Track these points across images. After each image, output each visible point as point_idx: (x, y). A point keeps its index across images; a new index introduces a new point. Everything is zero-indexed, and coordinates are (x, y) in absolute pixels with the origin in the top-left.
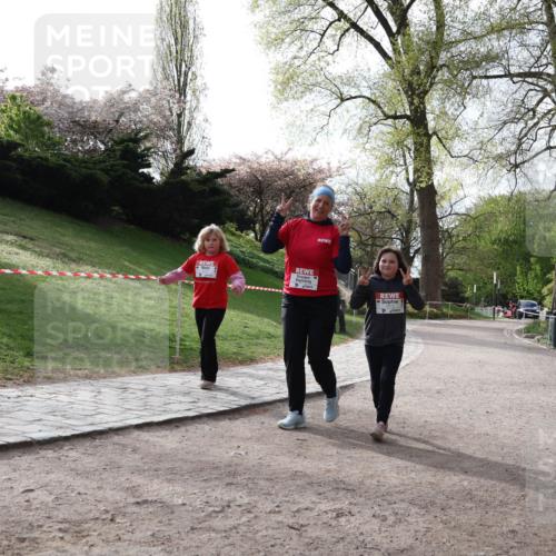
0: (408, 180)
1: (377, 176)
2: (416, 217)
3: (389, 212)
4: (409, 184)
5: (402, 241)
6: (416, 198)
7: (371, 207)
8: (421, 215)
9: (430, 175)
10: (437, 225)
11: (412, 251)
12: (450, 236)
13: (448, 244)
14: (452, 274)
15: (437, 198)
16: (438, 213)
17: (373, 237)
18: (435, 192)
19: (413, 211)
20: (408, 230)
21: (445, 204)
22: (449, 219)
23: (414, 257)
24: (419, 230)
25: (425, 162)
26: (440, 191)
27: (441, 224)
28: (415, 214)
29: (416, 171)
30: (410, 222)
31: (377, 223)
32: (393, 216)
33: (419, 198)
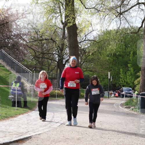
0: (62, 21)
1: (45, 19)
2: (66, 42)
3: (51, 39)
4: (63, 23)
5: (59, 56)
6: (66, 32)
7: (41, 37)
8: (69, 41)
9: (74, 19)
10: (78, 46)
11: (64, 61)
12: (85, 52)
13: (84, 57)
14: (86, 73)
15: (78, 31)
16: (78, 40)
17: (43, 53)
18: (77, 28)
19: (65, 39)
20: (62, 49)
21: (82, 35)
22: (84, 43)
23: (65, 64)
24: (67, 49)
25: (71, 11)
26: (79, 27)
27: (80, 46)
28: (66, 40)
29: (66, 16)
30: (63, 45)
31: (45, 45)
32: (54, 41)
33: (68, 32)
